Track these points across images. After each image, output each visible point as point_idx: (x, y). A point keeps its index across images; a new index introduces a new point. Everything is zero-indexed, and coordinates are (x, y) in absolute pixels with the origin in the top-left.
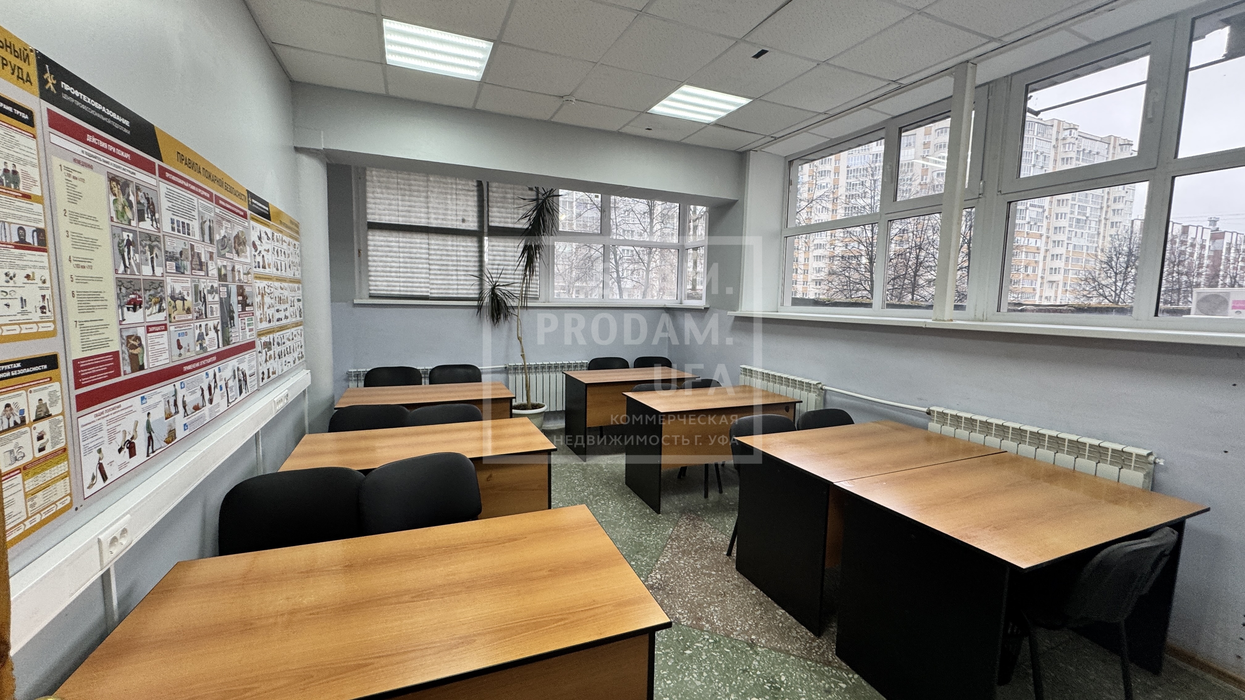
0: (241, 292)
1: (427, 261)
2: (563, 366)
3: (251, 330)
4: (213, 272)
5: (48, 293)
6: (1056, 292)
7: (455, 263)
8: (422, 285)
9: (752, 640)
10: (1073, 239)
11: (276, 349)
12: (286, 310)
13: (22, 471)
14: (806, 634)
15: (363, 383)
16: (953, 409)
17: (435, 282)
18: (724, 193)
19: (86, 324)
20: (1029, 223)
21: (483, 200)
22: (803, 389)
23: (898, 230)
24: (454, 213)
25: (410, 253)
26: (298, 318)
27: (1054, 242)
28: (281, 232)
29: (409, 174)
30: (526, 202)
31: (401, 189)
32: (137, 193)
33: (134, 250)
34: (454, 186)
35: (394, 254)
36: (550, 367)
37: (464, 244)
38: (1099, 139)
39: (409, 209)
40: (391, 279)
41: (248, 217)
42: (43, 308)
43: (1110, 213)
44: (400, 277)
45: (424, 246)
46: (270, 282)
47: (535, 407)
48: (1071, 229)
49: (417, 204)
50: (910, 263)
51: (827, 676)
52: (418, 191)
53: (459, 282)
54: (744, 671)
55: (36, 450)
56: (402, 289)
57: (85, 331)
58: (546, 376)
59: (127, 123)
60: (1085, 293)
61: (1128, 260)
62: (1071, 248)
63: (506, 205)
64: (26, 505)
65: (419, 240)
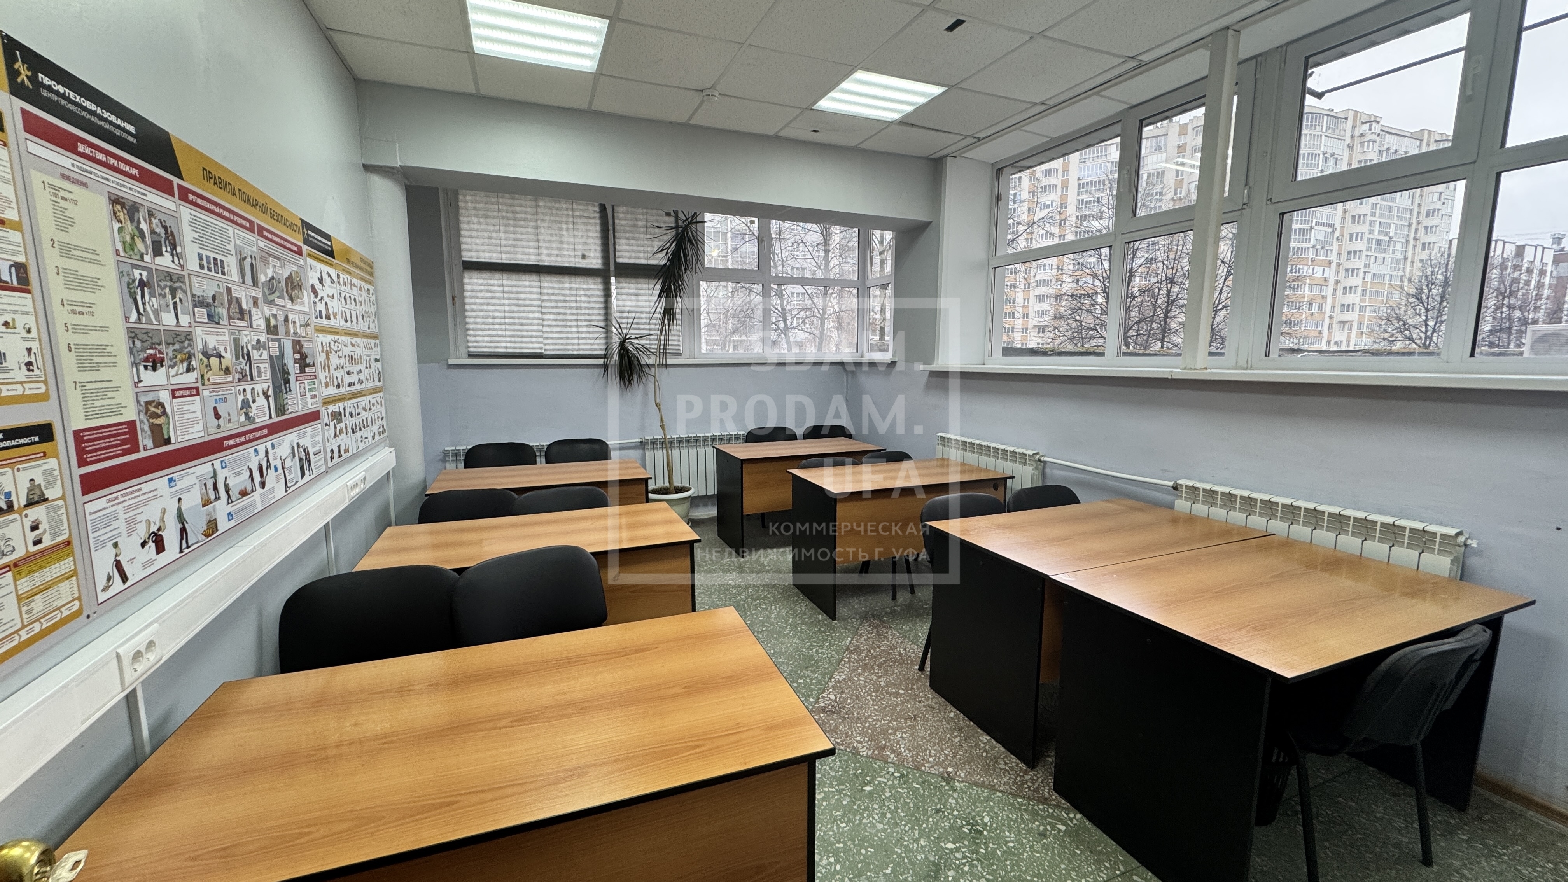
0: (298, 346)
1: (539, 309)
2: (713, 438)
3: (315, 396)
4: (259, 322)
5: (35, 346)
6: (1349, 337)
7: (574, 311)
8: (534, 340)
9: (948, 773)
10: (1371, 265)
11: (348, 421)
12: (360, 371)
13: (13, 569)
14: (1017, 765)
15: (463, 464)
16: (1207, 482)
17: (550, 335)
18: (915, 213)
19: (89, 386)
20: (1314, 246)
21: (608, 230)
22: (1016, 462)
23: (1143, 259)
24: (572, 247)
25: (518, 299)
26: (377, 383)
27: (1347, 270)
28: (349, 273)
29: (513, 198)
30: (663, 231)
31: (503, 218)
32: (150, 220)
33: (150, 293)
34: (571, 213)
35: (498, 301)
36: (697, 440)
37: (585, 286)
38: (1409, 135)
39: (514, 243)
40: (495, 333)
41: (304, 252)
42: (29, 364)
43: (1422, 231)
44: (505, 330)
45: (535, 290)
46: (337, 337)
47: (679, 490)
48: (1369, 254)
49: (524, 236)
50: (1159, 302)
51: (1041, 816)
52: (525, 220)
53: (580, 335)
54: (938, 811)
55: (30, 544)
56: (509, 345)
57: (88, 395)
58: (693, 451)
59: (131, 129)
60: (1386, 335)
61: (1444, 292)
62: (1369, 278)
63: (637, 235)
64: (20, 612)
65: (528, 282)
